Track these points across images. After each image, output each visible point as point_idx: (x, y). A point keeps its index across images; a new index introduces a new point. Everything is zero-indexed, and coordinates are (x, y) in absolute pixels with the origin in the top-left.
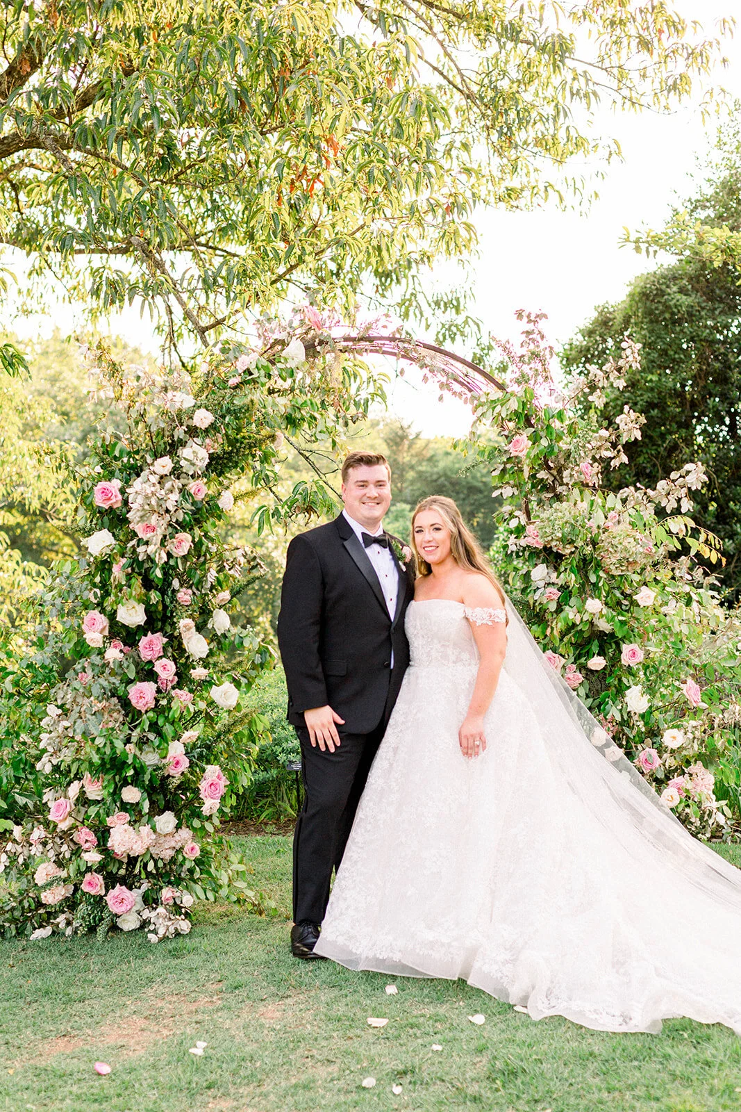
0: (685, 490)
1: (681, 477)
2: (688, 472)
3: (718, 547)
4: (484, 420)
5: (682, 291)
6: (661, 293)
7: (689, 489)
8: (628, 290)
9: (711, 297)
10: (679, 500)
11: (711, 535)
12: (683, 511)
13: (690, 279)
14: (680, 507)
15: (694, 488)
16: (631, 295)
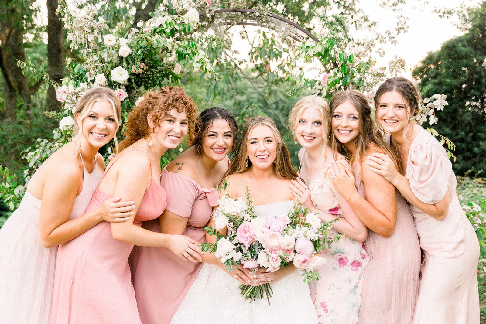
0: (432, 110)
1: (430, 102)
2: (435, 100)
3: (452, 148)
4: (300, 59)
5: (464, 46)
6: (454, 47)
7: (435, 110)
8: (441, 46)
9: (476, 48)
10: (428, 117)
11: (448, 141)
12: (431, 123)
13: (468, 41)
14: (428, 121)
15: (438, 109)
16: (442, 48)
